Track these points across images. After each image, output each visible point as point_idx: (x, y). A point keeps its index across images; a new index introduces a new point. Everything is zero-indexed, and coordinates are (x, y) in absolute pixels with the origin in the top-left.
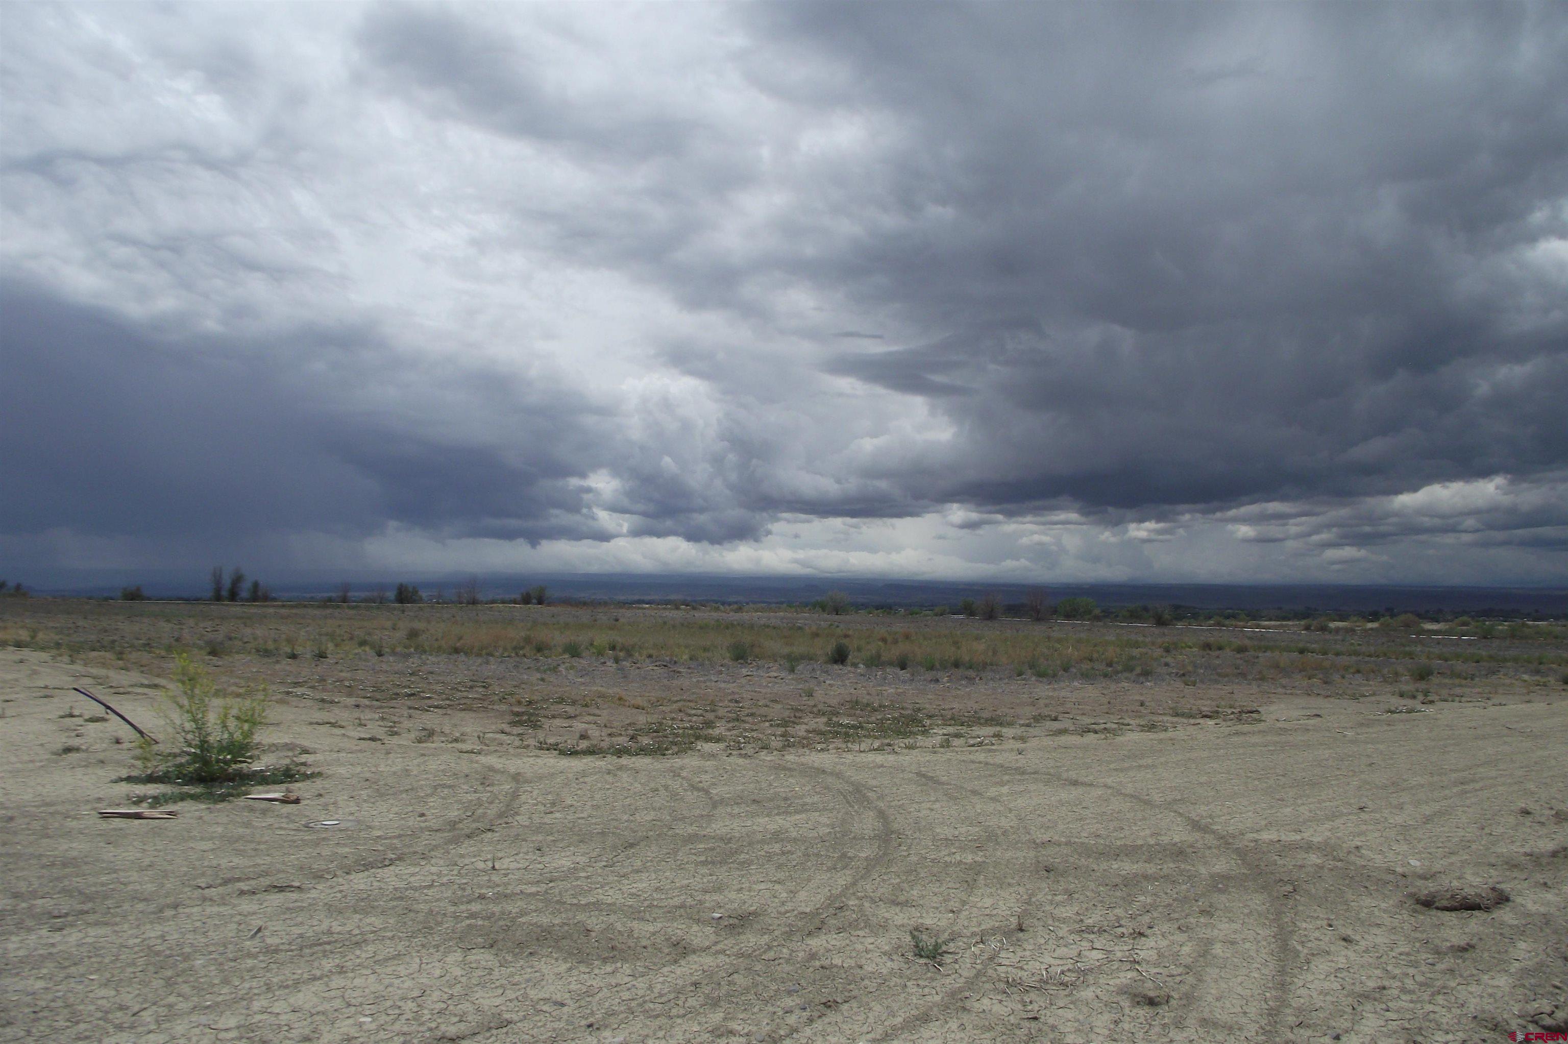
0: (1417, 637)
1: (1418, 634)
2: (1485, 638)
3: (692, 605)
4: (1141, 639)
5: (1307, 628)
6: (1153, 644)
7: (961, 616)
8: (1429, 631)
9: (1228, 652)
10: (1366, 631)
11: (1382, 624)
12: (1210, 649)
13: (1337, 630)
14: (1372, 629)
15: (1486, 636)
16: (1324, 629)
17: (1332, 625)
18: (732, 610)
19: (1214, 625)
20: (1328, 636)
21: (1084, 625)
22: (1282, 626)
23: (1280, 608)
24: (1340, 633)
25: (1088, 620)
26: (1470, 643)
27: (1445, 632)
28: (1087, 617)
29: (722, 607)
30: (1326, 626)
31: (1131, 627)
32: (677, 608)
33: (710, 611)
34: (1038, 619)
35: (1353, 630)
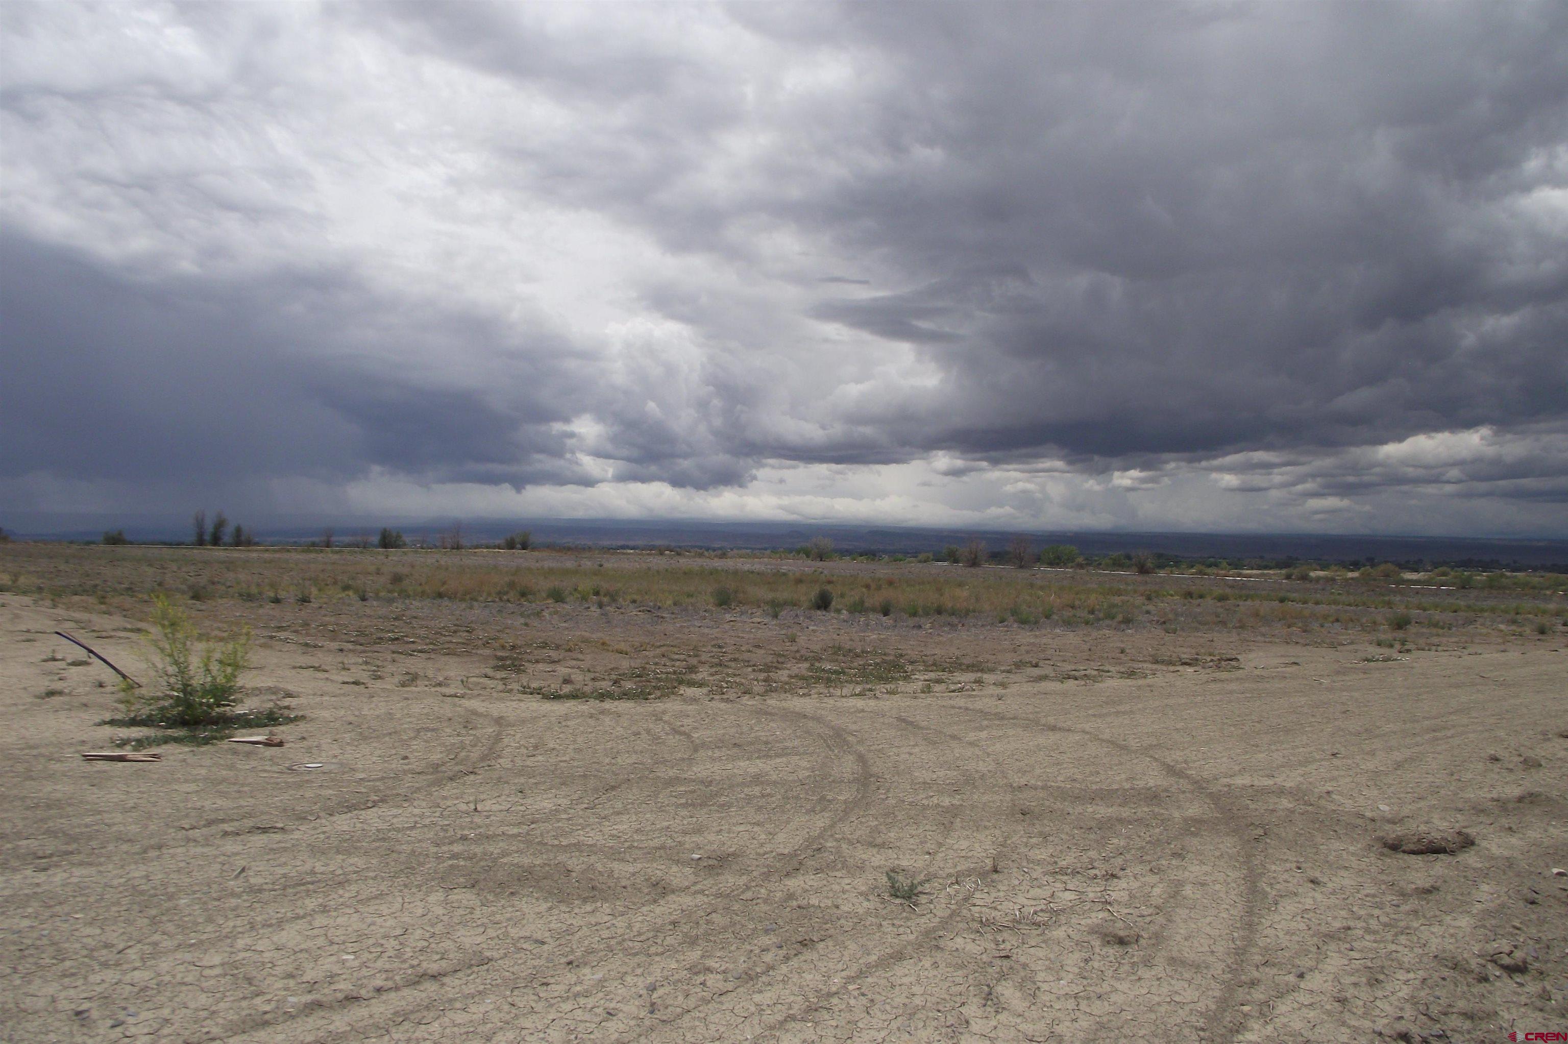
0: (1397, 587)
1: (1397, 583)
2: (1464, 588)
3: (678, 552)
4: (1123, 586)
5: (1288, 577)
6: (1135, 591)
7: (945, 563)
8: (1408, 581)
9: (1209, 602)
10: (1347, 580)
11: (1362, 574)
12: (1192, 597)
13: (1318, 580)
14: (1352, 579)
15: (1465, 585)
16: (1304, 578)
17: (1313, 574)
18: (716, 556)
19: (1196, 573)
20: (1308, 585)
21: (1067, 573)
22: (1263, 575)
23: (1262, 557)
24: (1321, 582)
25: (1072, 567)
26: (1449, 593)
27: (1424, 582)
28: (1070, 564)
29: (706, 553)
30: (1307, 575)
31: (1114, 575)
32: (662, 554)
33: (694, 557)
34: (1021, 567)
35: (1333, 580)
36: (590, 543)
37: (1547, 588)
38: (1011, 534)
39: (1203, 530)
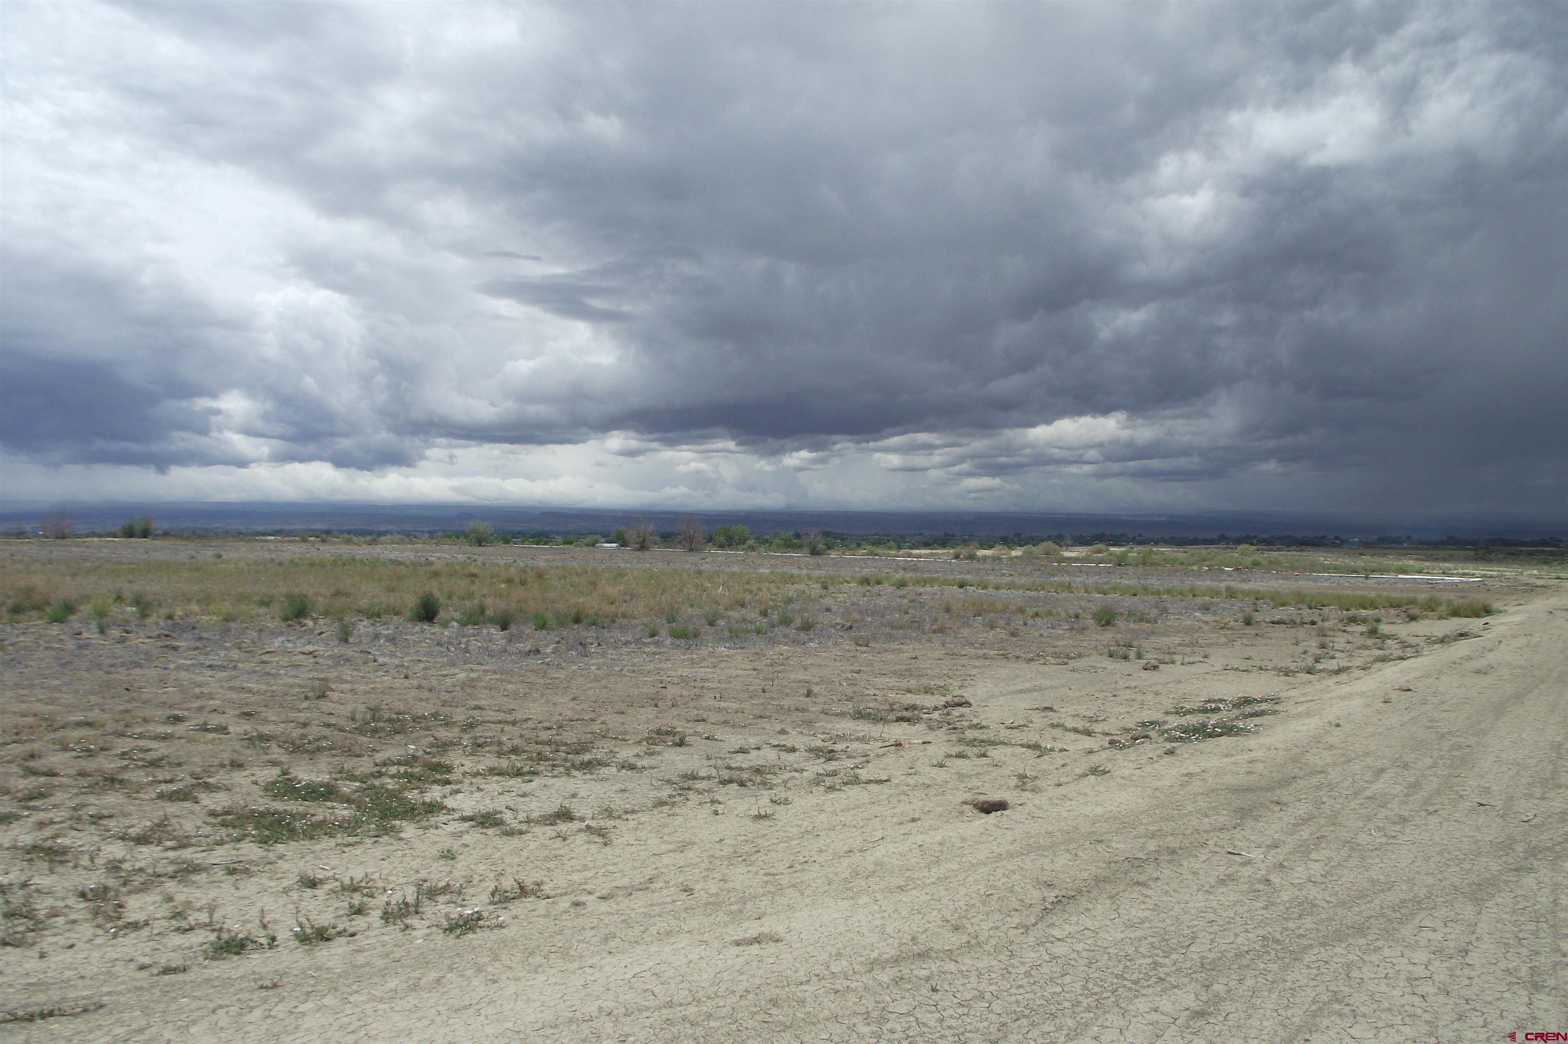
0: (1059, 565)
1: (1059, 562)
2: (1119, 565)
4: (795, 572)
5: (957, 557)
6: (810, 578)
7: (614, 545)
8: (1068, 558)
9: (887, 588)
10: (1011, 559)
11: (1025, 552)
12: (869, 584)
13: (985, 558)
14: (1016, 557)
15: (1121, 562)
16: (971, 557)
17: (981, 553)
19: (868, 554)
20: (976, 565)
21: (737, 556)
22: (932, 555)
23: (921, 534)
24: (988, 561)
25: (743, 550)
26: (1108, 572)
27: (1083, 559)
28: (742, 546)
29: (355, 539)
30: (974, 554)
31: (786, 557)
32: (304, 540)
33: (340, 544)
34: (691, 550)
35: (999, 559)
36: (242, 528)
37: (1193, 564)
38: (683, 513)
39: (870, 509)
